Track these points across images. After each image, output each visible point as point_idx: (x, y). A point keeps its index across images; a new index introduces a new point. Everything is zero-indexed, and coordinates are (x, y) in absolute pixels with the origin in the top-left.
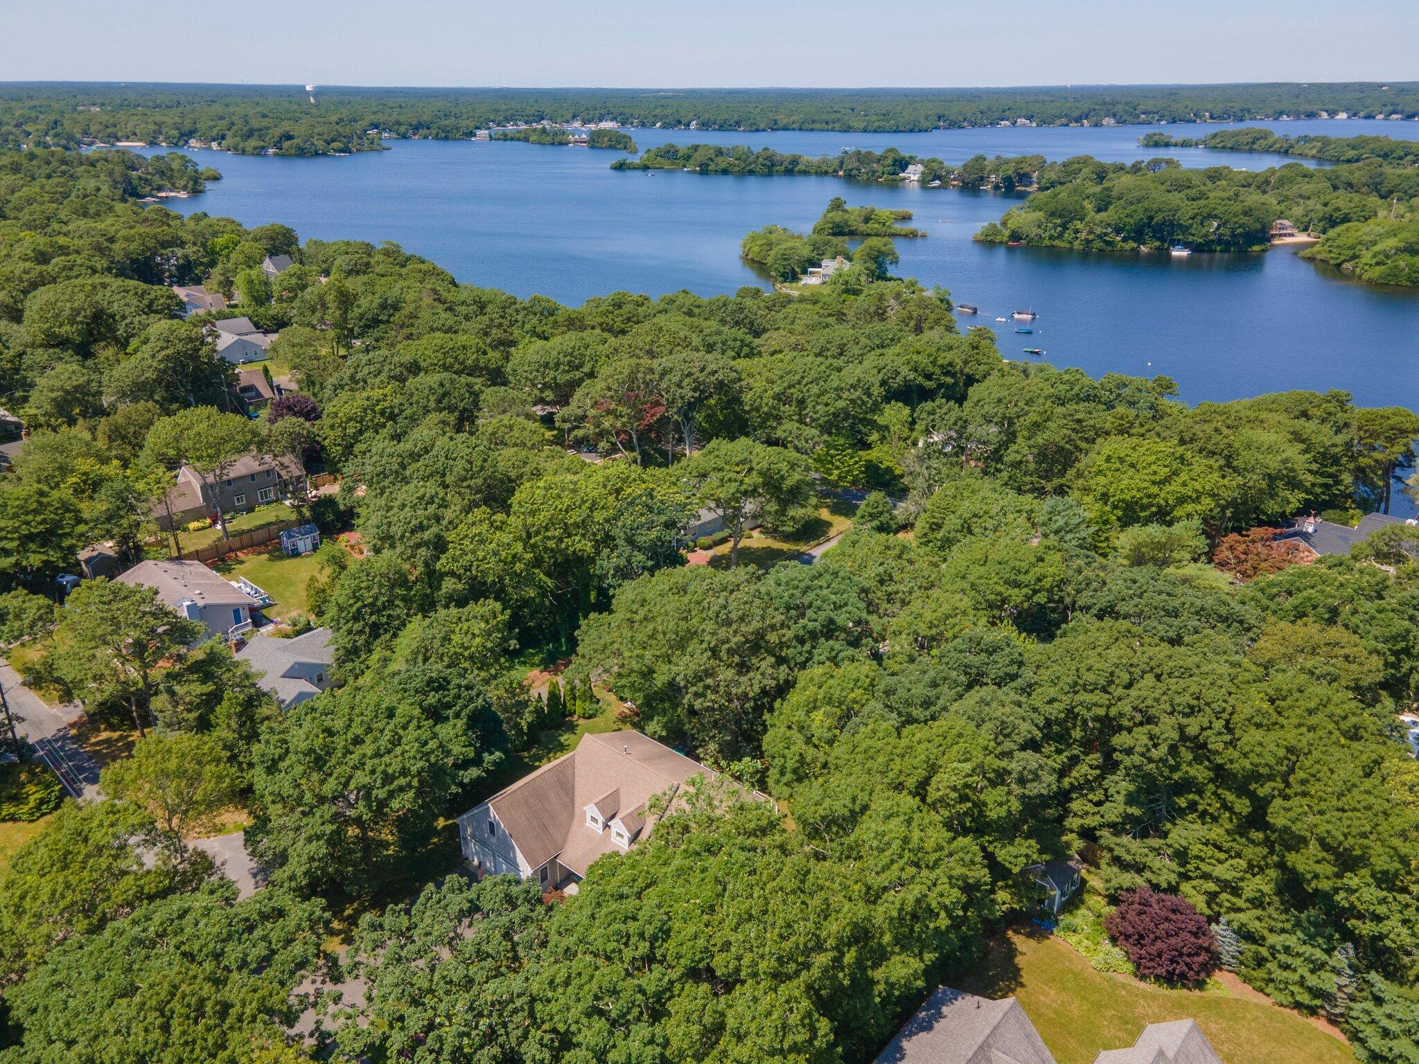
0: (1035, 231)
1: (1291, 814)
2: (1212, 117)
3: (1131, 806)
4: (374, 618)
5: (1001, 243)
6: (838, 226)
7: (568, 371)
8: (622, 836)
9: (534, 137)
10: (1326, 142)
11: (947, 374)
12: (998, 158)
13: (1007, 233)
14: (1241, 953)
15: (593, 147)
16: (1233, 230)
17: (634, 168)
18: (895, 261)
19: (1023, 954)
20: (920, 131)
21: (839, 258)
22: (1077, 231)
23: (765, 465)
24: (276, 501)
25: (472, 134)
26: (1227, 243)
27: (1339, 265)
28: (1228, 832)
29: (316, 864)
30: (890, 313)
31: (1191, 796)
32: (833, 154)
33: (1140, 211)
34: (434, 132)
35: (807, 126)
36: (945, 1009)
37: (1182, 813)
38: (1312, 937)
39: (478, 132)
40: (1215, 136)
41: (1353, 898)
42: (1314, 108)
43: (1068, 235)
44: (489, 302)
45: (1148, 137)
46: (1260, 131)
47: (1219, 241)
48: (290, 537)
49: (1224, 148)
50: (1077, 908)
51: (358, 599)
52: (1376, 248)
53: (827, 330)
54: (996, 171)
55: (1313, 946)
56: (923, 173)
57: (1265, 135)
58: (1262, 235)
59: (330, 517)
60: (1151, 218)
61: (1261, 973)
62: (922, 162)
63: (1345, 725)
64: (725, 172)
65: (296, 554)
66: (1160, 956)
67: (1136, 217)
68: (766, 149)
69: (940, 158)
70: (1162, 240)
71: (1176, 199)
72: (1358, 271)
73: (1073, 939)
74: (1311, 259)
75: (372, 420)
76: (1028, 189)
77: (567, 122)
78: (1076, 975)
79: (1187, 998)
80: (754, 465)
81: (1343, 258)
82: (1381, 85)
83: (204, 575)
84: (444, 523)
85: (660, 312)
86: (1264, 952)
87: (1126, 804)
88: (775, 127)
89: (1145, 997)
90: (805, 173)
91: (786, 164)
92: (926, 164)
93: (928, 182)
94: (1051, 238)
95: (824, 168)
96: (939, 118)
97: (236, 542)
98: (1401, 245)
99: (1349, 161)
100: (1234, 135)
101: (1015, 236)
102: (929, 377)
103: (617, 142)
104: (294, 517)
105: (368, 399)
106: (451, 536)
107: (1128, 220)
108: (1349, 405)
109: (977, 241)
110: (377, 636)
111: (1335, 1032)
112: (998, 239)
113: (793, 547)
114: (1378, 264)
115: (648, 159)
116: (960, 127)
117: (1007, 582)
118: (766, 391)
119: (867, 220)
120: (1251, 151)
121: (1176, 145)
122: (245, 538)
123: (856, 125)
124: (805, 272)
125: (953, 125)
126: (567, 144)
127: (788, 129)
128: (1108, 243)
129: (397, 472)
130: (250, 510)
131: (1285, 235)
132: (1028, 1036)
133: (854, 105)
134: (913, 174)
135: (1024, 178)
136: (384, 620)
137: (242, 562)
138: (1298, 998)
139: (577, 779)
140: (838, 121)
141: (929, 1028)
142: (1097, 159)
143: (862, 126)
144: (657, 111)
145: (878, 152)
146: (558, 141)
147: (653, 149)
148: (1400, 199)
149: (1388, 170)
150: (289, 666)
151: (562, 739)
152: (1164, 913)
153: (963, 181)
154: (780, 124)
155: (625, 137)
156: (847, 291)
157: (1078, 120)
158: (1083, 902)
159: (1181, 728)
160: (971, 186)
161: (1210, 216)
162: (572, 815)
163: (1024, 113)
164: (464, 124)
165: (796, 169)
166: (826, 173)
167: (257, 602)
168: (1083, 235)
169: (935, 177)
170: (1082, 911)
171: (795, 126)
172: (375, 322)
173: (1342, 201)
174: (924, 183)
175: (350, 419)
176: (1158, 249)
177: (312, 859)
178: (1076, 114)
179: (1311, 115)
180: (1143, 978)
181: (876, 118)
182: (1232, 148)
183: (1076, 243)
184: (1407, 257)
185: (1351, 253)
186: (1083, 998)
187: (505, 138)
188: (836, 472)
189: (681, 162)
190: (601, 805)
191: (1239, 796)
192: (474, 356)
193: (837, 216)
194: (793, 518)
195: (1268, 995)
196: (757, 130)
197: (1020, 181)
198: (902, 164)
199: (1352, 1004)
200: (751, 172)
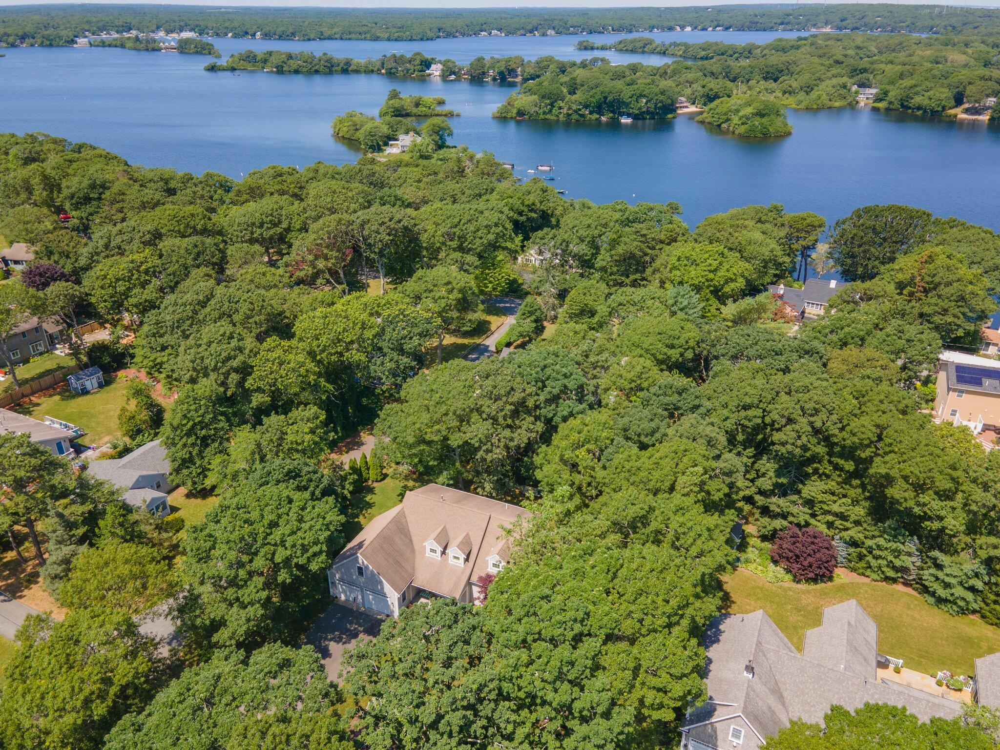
0: (533, 110)
1: (888, 466)
2: (613, 30)
3: (780, 478)
4: (204, 432)
5: (512, 118)
6: (398, 111)
7: (270, 228)
8: (458, 558)
9: (129, 44)
10: (687, 46)
11: (532, 211)
12: (492, 58)
13: (515, 111)
14: (849, 555)
15: (182, 53)
16: (656, 104)
17: (224, 70)
18: (451, 134)
19: (726, 583)
20: (428, 39)
21: (412, 133)
22: (560, 108)
23: (462, 284)
24: (47, 352)
25: (73, 42)
26: (652, 113)
27: (719, 126)
28: (838, 483)
29: (252, 623)
30: (467, 171)
31: (815, 465)
32: (376, 57)
33: (599, 93)
34: (39, 41)
35: (345, 36)
36: (721, 627)
37: (807, 476)
38: (895, 537)
39: (78, 40)
40: (621, 42)
41: (926, 509)
42: (672, 24)
43: (555, 111)
44: (171, 179)
45: (580, 43)
46: (647, 39)
47: (648, 112)
48: (78, 379)
49: (627, 50)
50: (747, 548)
51: (189, 420)
52: (741, 114)
53: (441, 185)
54: (493, 67)
55: (896, 542)
56: (443, 70)
57: (651, 42)
58: (670, 108)
59: (107, 359)
60: (606, 98)
61: (862, 564)
62: (440, 62)
63: (901, 406)
64: (297, 72)
65: (85, 392)
66: (810, 566)
67: (597, 98)
68: (325, 54)
69: (453, 59)
70: (613, 112)
71: (619, 84)
72: (731, 128)
73: (752, 567)
74: (702, 122)
75: (138, 279)
76: (516, 80)
77: (153, 32)
78: (761, 589)
79: (826, 588)
80: (454, 285)
81: (721, 121)
82: (707, 8)
83: (15, 419)
84: (247, 351)
85: (312, 179)
86: (864, 551)
87: (776, 476)
88: (322, 37)
89: (803, 593)
90: (357, 72)
91: (342, 65)
92: (444, 63)
93: (447, 76)
94: (544, 113)
95: (371, 68)
96: (439, 30)
97: (27, 389)
98: (755, 111)
99: (702, 58)
100: (633, 41)
101: (520, 113)
102: (521, 214)
103: (203, 50)
104: (73, 363)
105: (132, 262)
106: (252, 362)
107: (592, 99)
108: (783, 213)
109: (494, 118)
110: (207, 445)
111: (909, 590)
112: (509, 115)
113: (472, 341)
114: (743, 124)
115: (233, 62)
116: (455, 37)
117: (667, 346)
118: (436, 231)
119: (417, 105)
120: (643, 52)
121: (598, 49)
122: (34, 384)
123: (382, 35)
124: (386, 144)
125: (449, 35)
126: (160, 50)
127: (332, 39)
128: (582, 116)
129: (192, 317)
130: (26, 361)
131: (683, 107)
132: (774, 631)
133: (376, 20)
134: (436, 70)
135: (512, 72)
136: (212, 432)
137: (38, 405)
138: (888, 574)
139: (409, 524)
140: (368, 32)
141: (718, 641)
142: (557, 58)
143: (386, 36)
144: (227, 24)
145: (409, 55)
146: (152, 48)
147: (236, 54)
148: (742, 82)
149: (731, 63)
150: (135, 479)
151: (367, 499)
152: (809, 540)
153: (471, 75)
154: (326, 35)
155: (208, 44)
156: (421, 157)
157: (531, 31)
158: (748, 544)
159: (811, 424)
160: (477, 78)
161: (642, 96)
162: (413, 551)
163: (495, 26)
164: (65, 33)
165: (350, 69)
166: (372, 71)
167: (71, 433)
168: (565, 111)
169: (451, 73)
170: (750, 549)
171: (337, 36)
172: (87, 200)
173: (713, 85)
174: (444, 77)
175: (118, 280)
176: (611, 118)
177: (248, 620)
178: (530, 27)
179: (671, 29)
180: (798, 582)
181: (395, 30)
182: (632, 51)
183: (561, 116)
184: (758, 118)
185: (725, 117)
186: (771, 602)
187: (103, 44)
188: (490, 285)
189: (261, 65)
190: (437, 540)
191: (846, 460)
192: (202, 222)
193: (396, 103)
194: (470, 321)
195: (867, 576)
196: (309, 40)
197: (509, 74)
198: (427, 64)
199: (921, 572)
200: (317, 72)
